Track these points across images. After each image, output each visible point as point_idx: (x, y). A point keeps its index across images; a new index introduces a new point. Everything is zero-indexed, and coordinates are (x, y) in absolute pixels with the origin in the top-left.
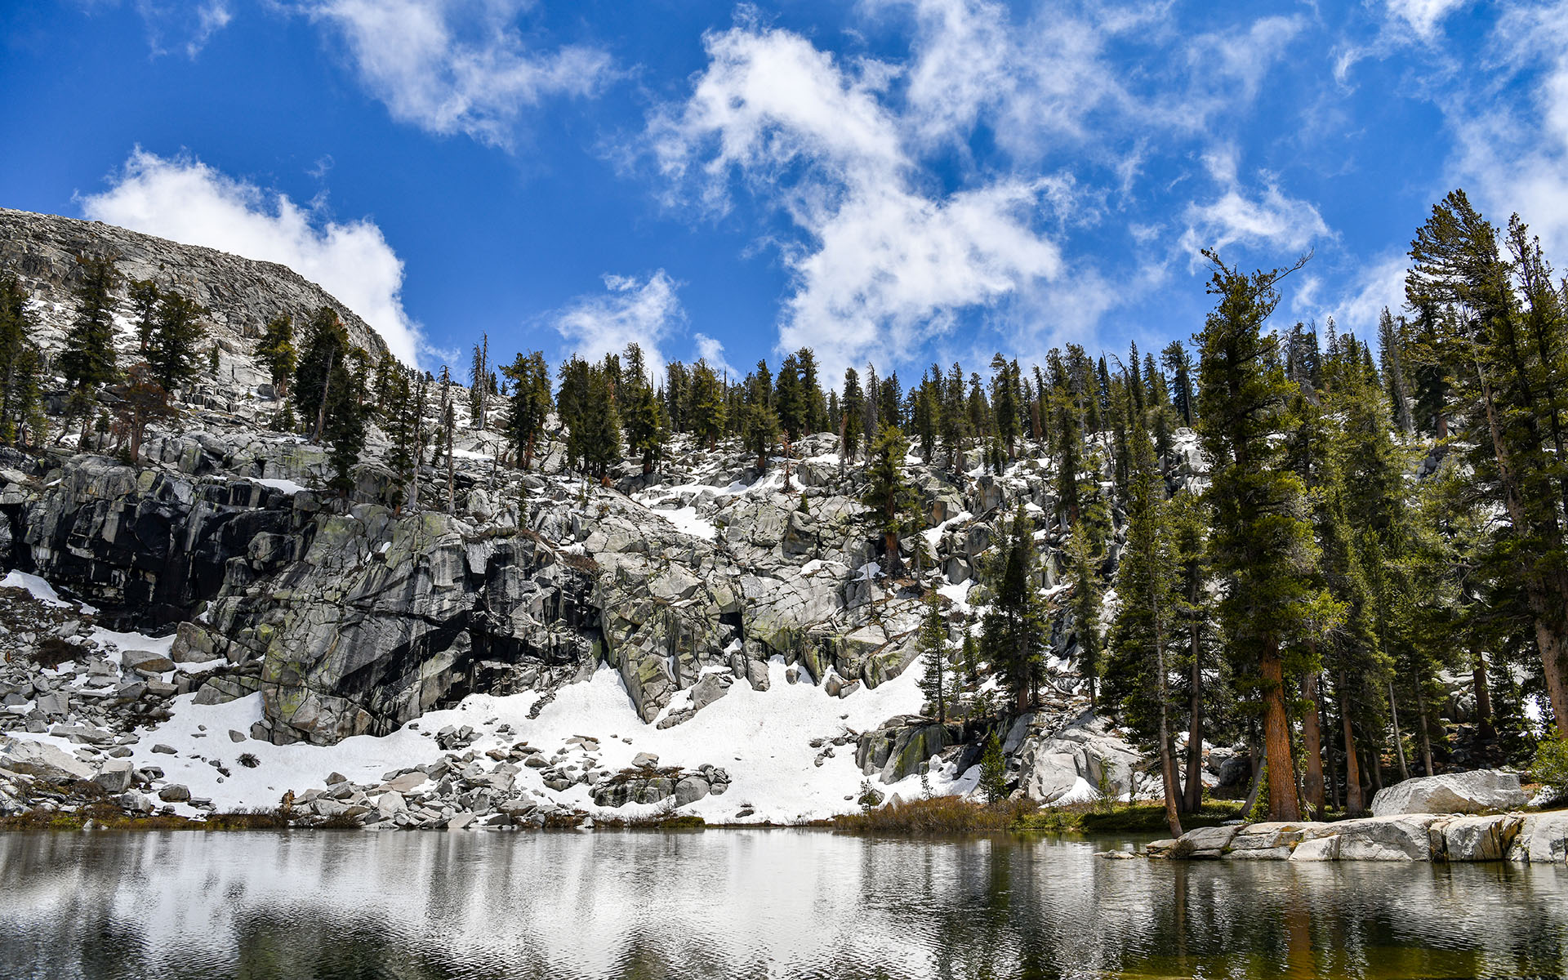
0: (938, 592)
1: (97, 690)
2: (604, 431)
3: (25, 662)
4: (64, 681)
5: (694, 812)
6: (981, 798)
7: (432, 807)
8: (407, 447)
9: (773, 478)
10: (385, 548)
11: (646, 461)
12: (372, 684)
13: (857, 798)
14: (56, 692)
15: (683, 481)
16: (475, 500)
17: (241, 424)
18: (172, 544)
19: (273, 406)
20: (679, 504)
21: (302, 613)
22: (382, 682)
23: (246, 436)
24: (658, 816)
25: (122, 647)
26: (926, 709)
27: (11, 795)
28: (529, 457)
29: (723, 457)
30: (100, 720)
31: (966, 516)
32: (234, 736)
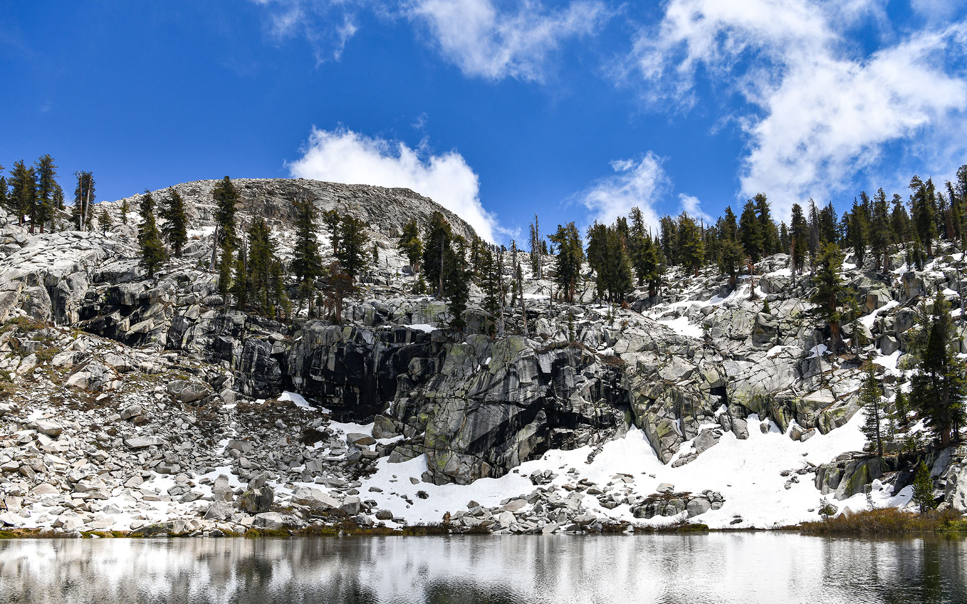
0: (874, 362)
1: (336, 457)
2: (621, 271)
3: (297, 443)
4: (318, 453)
5: (701, 521)
6: (913, 509)
7: (532, 521)
8: (494, 295)
9: (742, 291)
10: (488, 361)
11: (651, 288)
12: (489, 446)
13: (817, 510)
14: (315, 459)
15: (678, 300)
16: (540, 326)
17: (395, 292)
18: (366, 369)
19: (412, 279)
20: (676, 315)
21: (443, 405)
22: (494, 445)
23: (400, 299)
24: (676, 524)
25: (347, 432)
26: (868, 447)
27: (299, 517)
28: (572, 294)
29: (705, 280)
30: (340, 474)
31: (894, 304)
32: (413, 481)
